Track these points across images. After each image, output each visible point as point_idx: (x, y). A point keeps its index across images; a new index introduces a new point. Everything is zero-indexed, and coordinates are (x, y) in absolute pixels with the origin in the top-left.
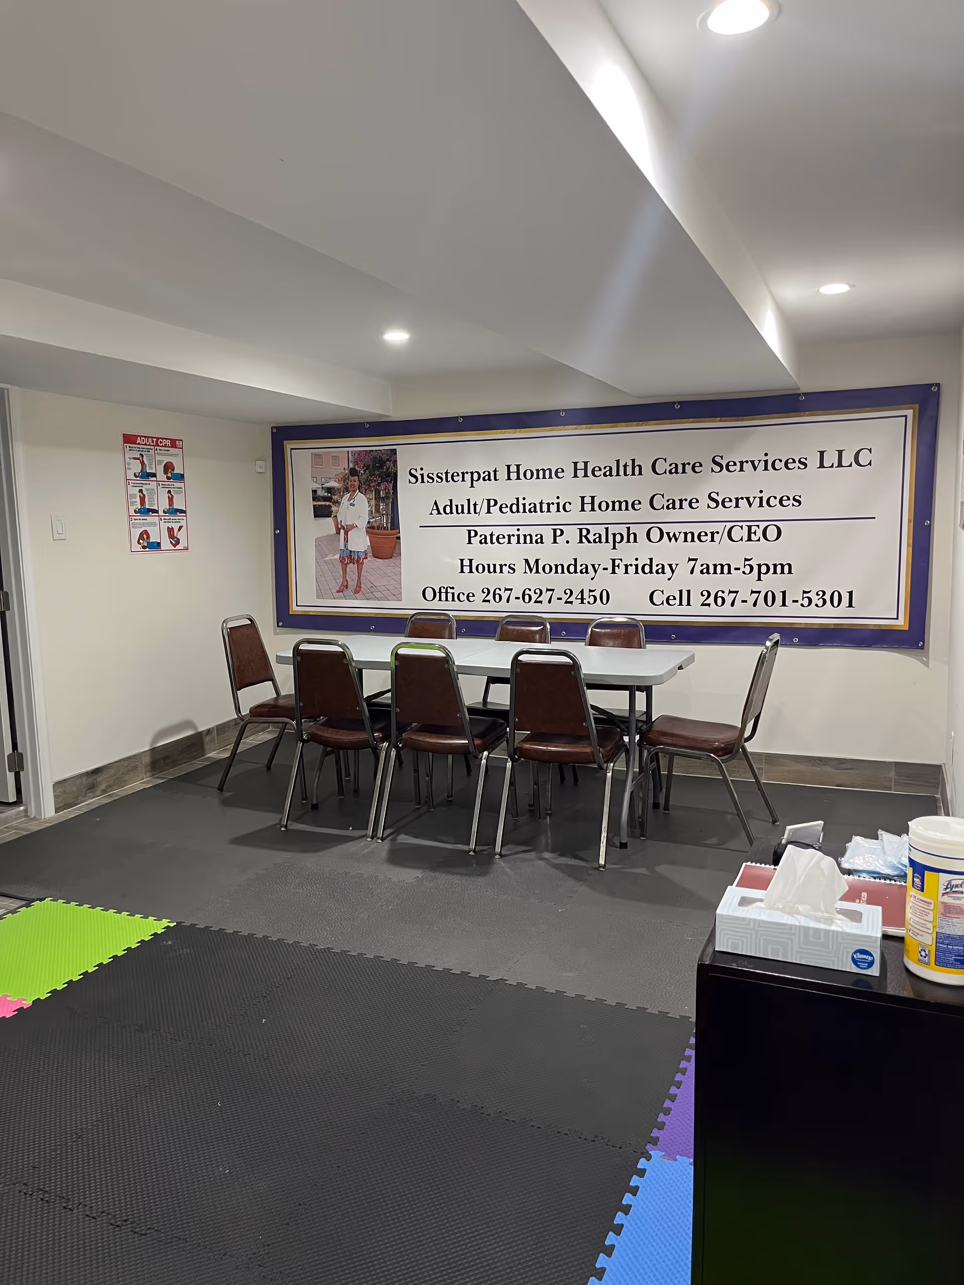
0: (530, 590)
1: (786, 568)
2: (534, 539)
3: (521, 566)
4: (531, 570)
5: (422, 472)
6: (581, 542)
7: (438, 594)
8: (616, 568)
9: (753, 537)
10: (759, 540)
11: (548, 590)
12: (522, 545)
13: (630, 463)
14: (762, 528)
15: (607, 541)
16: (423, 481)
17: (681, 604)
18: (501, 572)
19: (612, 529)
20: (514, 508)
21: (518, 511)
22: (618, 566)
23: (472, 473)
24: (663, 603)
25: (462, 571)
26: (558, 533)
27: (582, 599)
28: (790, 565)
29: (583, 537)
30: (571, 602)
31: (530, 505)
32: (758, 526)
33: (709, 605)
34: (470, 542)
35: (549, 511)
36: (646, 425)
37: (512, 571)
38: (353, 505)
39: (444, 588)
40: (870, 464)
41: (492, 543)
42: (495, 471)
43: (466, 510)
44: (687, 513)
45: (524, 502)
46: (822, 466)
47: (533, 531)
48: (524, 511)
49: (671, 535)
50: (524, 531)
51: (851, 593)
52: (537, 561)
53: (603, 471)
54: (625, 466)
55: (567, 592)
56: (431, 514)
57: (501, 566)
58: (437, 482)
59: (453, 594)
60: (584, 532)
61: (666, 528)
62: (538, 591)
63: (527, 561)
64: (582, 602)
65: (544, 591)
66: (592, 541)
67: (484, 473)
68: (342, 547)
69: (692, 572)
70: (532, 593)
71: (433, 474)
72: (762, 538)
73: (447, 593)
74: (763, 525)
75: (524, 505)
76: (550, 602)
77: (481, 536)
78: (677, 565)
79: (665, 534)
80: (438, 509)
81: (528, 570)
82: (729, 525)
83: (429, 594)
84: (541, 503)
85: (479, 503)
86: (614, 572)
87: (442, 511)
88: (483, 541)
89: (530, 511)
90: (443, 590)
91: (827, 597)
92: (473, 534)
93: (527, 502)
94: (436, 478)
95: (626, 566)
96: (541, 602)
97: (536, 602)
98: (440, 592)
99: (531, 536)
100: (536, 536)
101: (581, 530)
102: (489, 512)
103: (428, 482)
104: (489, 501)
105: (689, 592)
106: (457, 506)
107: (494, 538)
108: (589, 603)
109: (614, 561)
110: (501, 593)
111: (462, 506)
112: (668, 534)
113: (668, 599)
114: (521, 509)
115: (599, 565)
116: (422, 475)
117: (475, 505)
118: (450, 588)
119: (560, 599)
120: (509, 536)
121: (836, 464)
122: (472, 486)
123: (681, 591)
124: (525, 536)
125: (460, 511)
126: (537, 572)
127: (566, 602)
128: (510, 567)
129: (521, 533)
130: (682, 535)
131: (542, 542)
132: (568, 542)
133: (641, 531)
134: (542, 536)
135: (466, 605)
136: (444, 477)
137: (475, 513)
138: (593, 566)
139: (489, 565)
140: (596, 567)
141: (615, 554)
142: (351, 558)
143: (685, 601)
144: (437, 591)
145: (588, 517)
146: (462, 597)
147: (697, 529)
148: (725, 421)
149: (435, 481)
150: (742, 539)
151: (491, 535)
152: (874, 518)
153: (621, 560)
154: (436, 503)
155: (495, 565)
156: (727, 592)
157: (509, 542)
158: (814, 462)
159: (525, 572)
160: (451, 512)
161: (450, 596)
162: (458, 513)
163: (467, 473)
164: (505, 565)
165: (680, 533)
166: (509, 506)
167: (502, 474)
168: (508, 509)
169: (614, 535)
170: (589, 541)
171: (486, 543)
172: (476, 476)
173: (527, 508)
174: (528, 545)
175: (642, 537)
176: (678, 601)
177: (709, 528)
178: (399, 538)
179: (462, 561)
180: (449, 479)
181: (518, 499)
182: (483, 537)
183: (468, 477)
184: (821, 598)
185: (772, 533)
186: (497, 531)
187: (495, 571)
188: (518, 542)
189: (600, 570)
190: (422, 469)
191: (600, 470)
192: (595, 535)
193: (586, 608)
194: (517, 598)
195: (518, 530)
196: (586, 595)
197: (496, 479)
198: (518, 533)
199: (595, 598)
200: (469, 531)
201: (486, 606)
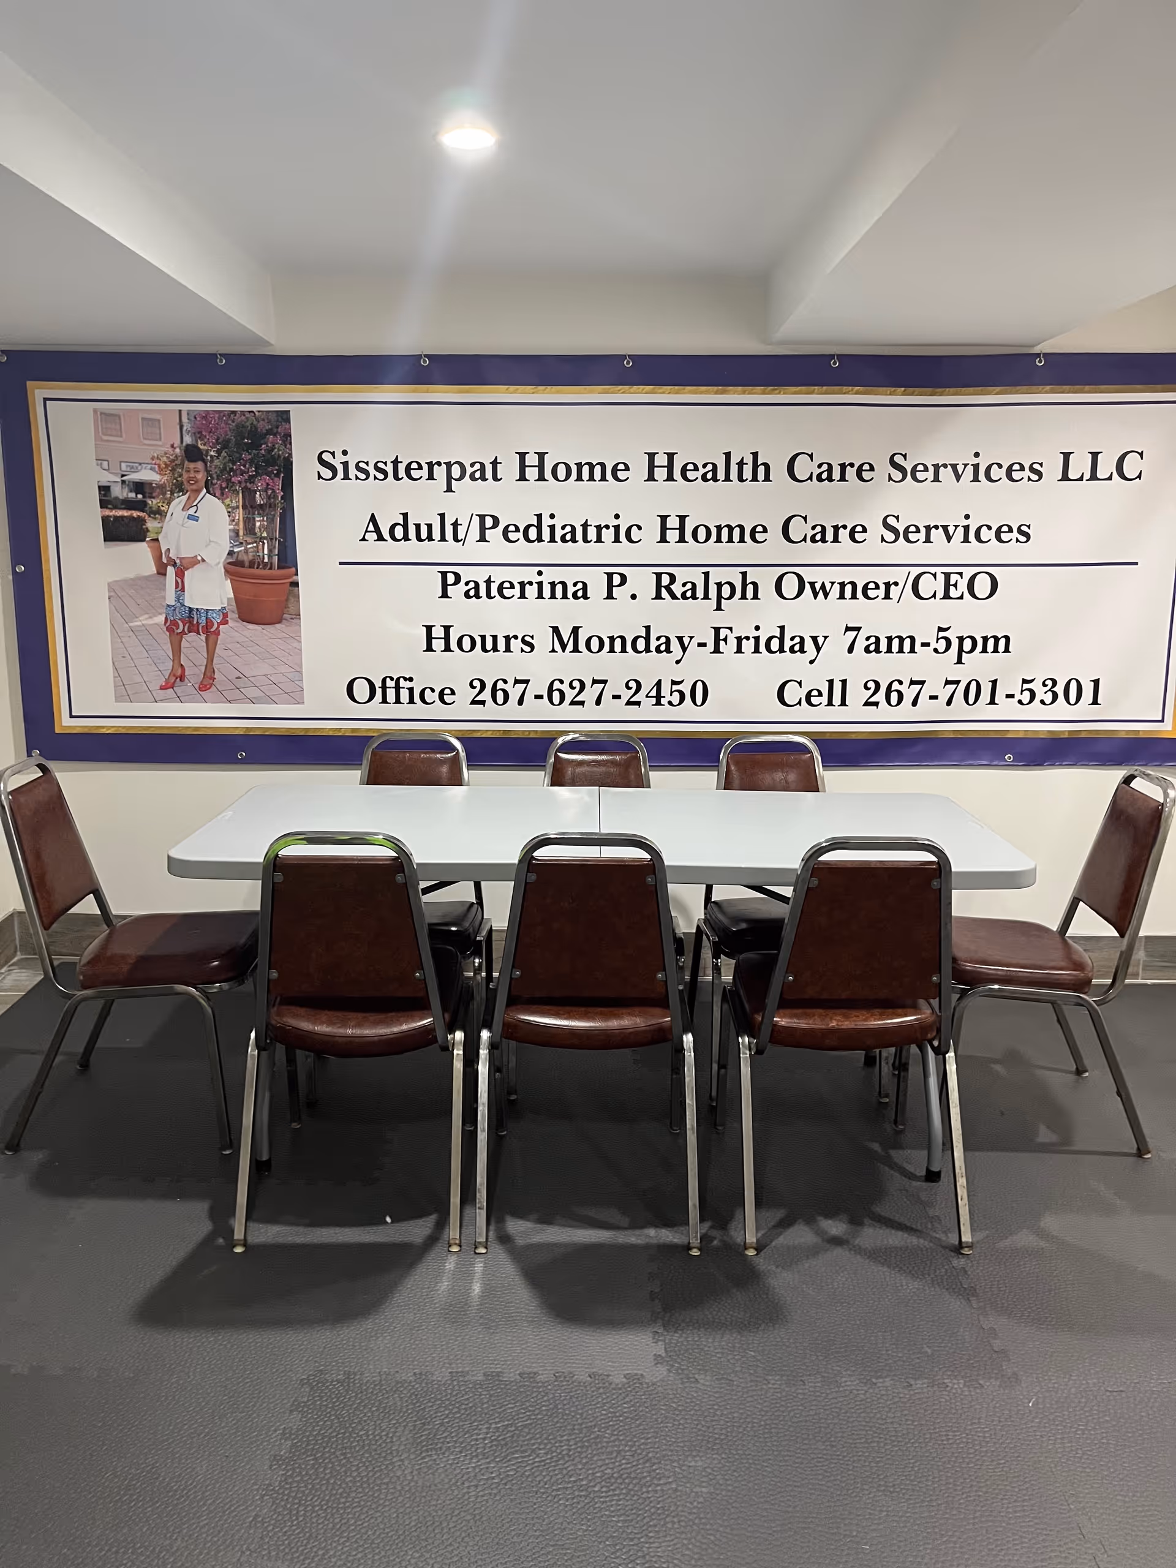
0: (562, 682)
1: (1000, 644)
2: (571, 590)
3: (544, 640)
4: (564, 647)
5: (344, 459)
6: (658, 596)
7: (379, 692)
8: (722, 643)
9: (953, 593)
10: (961, 597)
11: (595, 682)
12: (547, 602)
13: (749, 460)
14: (967, 578)
15: (706, 597)
16: (346, 477)
17: (830, 703)
18: (508, 649)
19: (716, 575)
20: (533, 533)
21: (540, 539)
22: (725, 640)
23: (449, 465)
24: (800, 703)
25: (429, 648)
26: (617, 580)
27: (659, 697)
28: (1007, 638)
29: (663, 589)
30: (638, 703)
31: (563, 528)
32: (961, 574)
33: (876, 704)
34: (445, 595)
35: (599, 540)
36: (779, 393)
37: (528, 649)
38: (196, 519)
39: (392, 679)
40: (1139, 477)
41: (489, 596)
42: (495, 463)
43: (436, 534)
44: (845, 551)
45: (551, 522)
46: (1065, 477)
47: (570, 576)
48: (552, 540)
49: (818, 586)
50: (550, 575)
51: (1096, 683)
52: (575, 631)
53: (702, 471)
54: (741, 464)
55: (630, 685)
56: (364, 539)
57: (508, 639)
58: (375, 478)
59: (411, 690)
60: (665, 580)
61: (808, 575)
62: (576, 684)
63: (556, 630)
64: (658, 703)
65: (588, 683)
66: (679, 596)
67: (472, 465)
68: (171, 600)
69: (851, 650)
70: (565, 687)
71: (367, 463)
72: (967, 595)
73: (397, 688)
74: (968, 572)
75: (552, 528)
76: (598, 702)
77: (467, 584)
78: (826, 637)
79: (807, 586)
80: (377, 530)
81: (558, 647)
82: (916, 571)
83: (361, 690)
84: (585, 526)
85: (463, 521)
86: (717, 650)
87: (386, 535)
88: (472, 593)
89: (563, 539)
90: (389, 683)
91: (1060, 689)
92: (451, 579)
93: (558, 523)
94: (371, 469)
95: (739, 640)
96: (582, 703)
97: (573, 703)
98: (384, 687)
99: (564, 584)
100: (575, 584)
101: (659, 576)
102: (482, 539)
103: (357, 478)
104: (482, 518)
105: (844, 682)
106: (418, 526)
107: (494, 587)
108: (670, 703)
109: (717, 630)
110: (508, 687)
111: (430, 526)
112: (812, 584)
113: (809, 696)
114: (546, 535)
115: (691, 638)
116: (346, 465)
117: (455, 525)
118: (405, 679)
119: (617, 697)
120: (522, 585)
121: (1087, 476)
122: (449, 489)
123: (831, 682)
124: (553, 585)
125: (424, 535)
126: (576, 649)
127: (629, 703)
128: (524, 641)
129: (546, 579)
130: (837, 587)
131: (585, 596)
132: (633, 597)
133: (766, 579)
134: (585, 585)
135: (437, 710)
136: (390, 469)
137: (456, 539)
138: (680, 639)
139: (483, 638)
140: (686, 641)
141: (719, 618)
142: (191, 623)
143: (837, 698)
144: (378, 684)
145: (673, 552)
146: (429, 696)
147: (861, 577)
148: (912, 394)
149: (372, 477)
150: (934, 596)
151: (488, 582)
152: (1136, 564)
153: (731, 629)
154: (373, 519)
155: (495, 638)
156: (906, 683)
157: (523, 596)
158: (1052, 469)
159: (553, 651)
160: (406, 538)
161: (404, 695)
162: (419, 539)
163: (439, 464)
164: (516, 637)
165: (833, 583)
166: (522, 530)
167: (509, 469)
168: (520, 535)
169: (719, 585)
170: (673, 596)
171: (477, 596)
172: (456, 472)
173: (559, 533)
174: (559, 602)
175: (767, 589)
176: (824, 699)
177: (882, 576)
178: (296, 584)
179: (429, 629)
180: (402, 473)
181: (539, 516)
182: (472, 585)
183: (440, 472)
184: (1050, 690)
185: (982, 586)
186: (499, 576)
187: (495, 649)
188: (540, 596)
189: (693, 647)
190: (345, 453)
191: (696, 468)
192: (684, 585)
193: (665, 712)
194: (539, 697)
195: (540, 573)
196: (665, 690)
197: (495, 478)
198: (539, 579)
199: (682, 695)
200: (444, 575)
201: (477, 712)
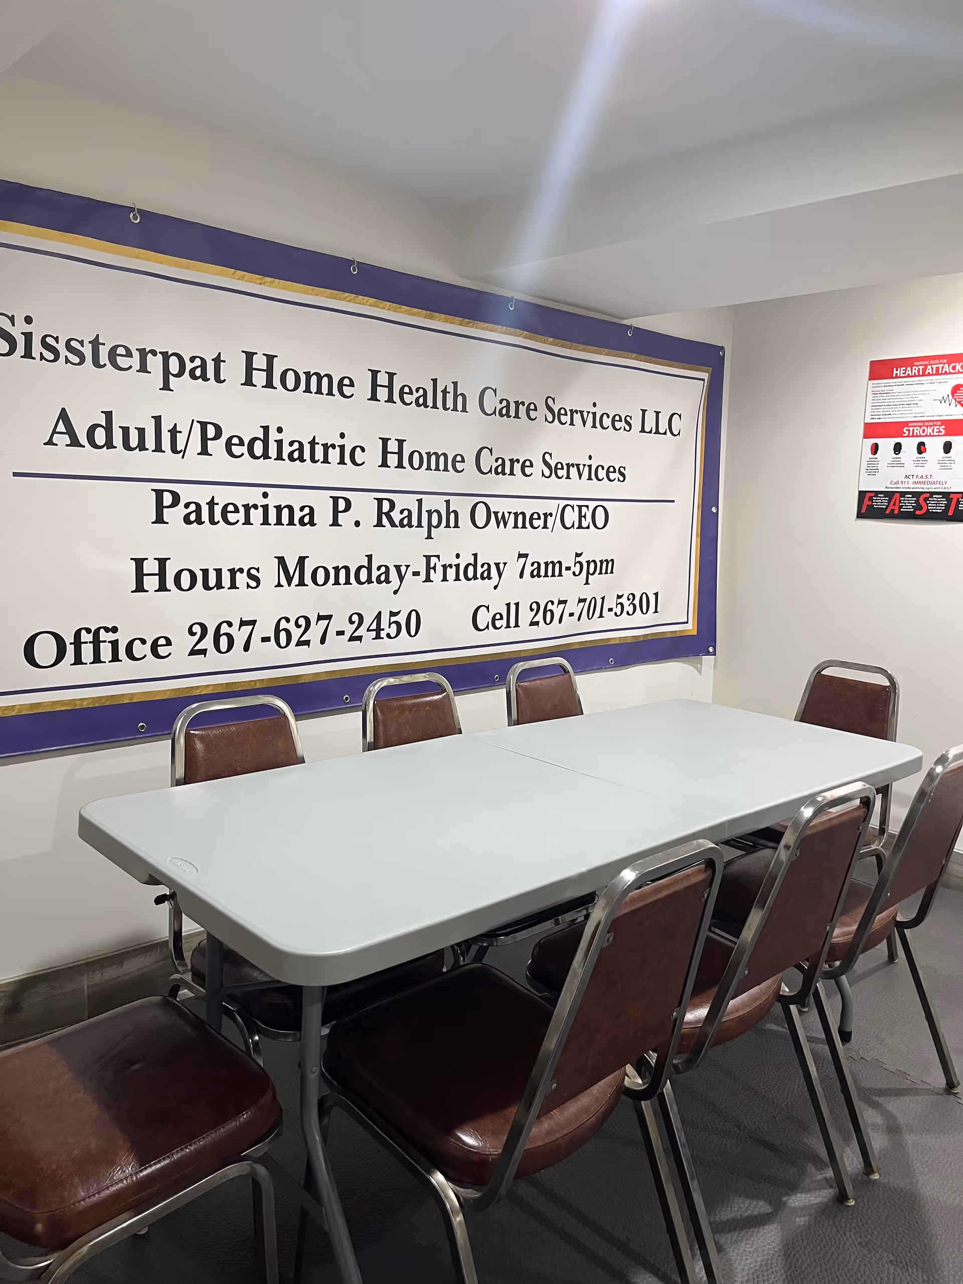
0: (288, 620)
1: (606, 566)
2: (298, 515)
3: (269, 573)
4: (289, 580)
5: (27, 328)
6: (379, 524)
7: (70, 649)
8: (432, 571)
9: (584, 524)
10: (588, 527)
11: (320, 618)
12: (273, 528)
13: (450, 389)
14: (591, 509)
15: (420, 525)
16: (28, 354)
17: (508, 626)
18: (233, 586)
19: (430, 503)
20: (258, 448)
21: (266, 455)
22: (434, 568)
23: (166, 356)
24: (487, 627)
25: (140, 588)
26: (342, 505)
27: (379, 630)
28: (612, 560)
29: (384, 516)
30: (359, 638)
31: (291, 444)
32: (587, 507)
33: (537, 623)
34: (160, 520)
35: (326, 461)
36: (472, 327)
37: (253, 584)
39: (88, 631)
40: (679, 434)
41: (212, 522)
42: (218, 361)
43: (150, 442)
44: (515, 484)
45: (279, 437)
46: (643, 431)
47: (297, 499)
48: (280, 457)
49: (500, 515)
50: (276, 498)
51: (656, 594)
52: (301, 561)
53: (416, 395)
54: (445, 392)
55: (353, 619)
56: (50, 442)
57: (233, 572)
58: (67, 361)
59: (115, 644)
60: (386, 507)
61: (496, 505)
62: (302, 622)
63: (281, 561)
64: (378, 637)
65: (313, 620)
66: (397, 524)
67: (192, 359)
69: (521, 576)
70: (291, 626)
71: (57, 339)
72: (591, 525)
73: (96, 642)
74: (592, 505)
75: (280, 443)
76: (323, 641)
77: (187, 506)
78: (505, 564)
79: (493, 515)
80: (70, 431)
81: (283, 581)
82: (563, 503)
83: (45, 650)
84: (313, 443)
85: (183, 428)
86: (428, 579)
87: (83, 439)
88: (193, 517)
89: (291, 458)
90: (85, 637)
91: (637, 602)
92: (168, 499)
93: (286, 438)
94: (61, 347)
95: (445, 567)
96: (307, 643)
97: (299, 643)
98: (78, 643)
99: (290, 508)
100: (302, 509)
101: (380, 501)
102: (204, 451)
103: (42, 357)
104: (204, 425)
105: (517, 604)
106: (126, 431)
107: (218, 510)
108: (388, 636)
109: (428, 558)
110: (233, 631)
111: (141, 432)
112: (496, 513)
113: (494, 619)
114: (273, 452)
115: (408, 566)
116: (28, 336)
117: (174, 432)
118: (107, 630)
119: (340, 633)
120: (247, 508)
121: (654, 431)
122: (166, 387)
123: (508, 605)
124: (279, 509)
125: (134, 442)
126: (302, 583)
127: (352, 639)
128: (250, 576)
129: (272, 502)
130: (512, 516)
131: (312, 523)
132: (357, 524)
133: (462, 506)
134: (311, 509)
135: (150, 666)
136: (87, 350)
137: (174, 450)
138: (398, 568)
139: (205, 572)
140: (403, 569)
141: (430, 548)
143: (512, 621)
144: (69, 639)
145: (392, 478)
146: (139, 650)
147: (528, 507)
149: (62, 359)
150: (573, 526)
151: (212, 504)
152: (673, 501)
153: (438, 557)
154: (63, 415)
155: (219, 572)
156: (556, 603)
157: (247, 522)
158: (637, 422)
159: (279, 585)
160: (109, 444)
161: (106, 651)
162: (127, 446)
163: (154, 353)
164: (241, 570)
165: (510, 513)
166: (246, 443)
167: (234, 370)
168: (244, 449)
169: (430, 513)
170: (393, 524)
171: (199, 521)
172: (174, 366)
173: (286, 450)
174: (285, 528)
175: (464, 518)
176: (504, 622)
177: (542, 507)
179: (139, 563)
180: (104, 358)
181: (266, 429)
182: (193, 507)
183: (155, 363)
184: (631, 603)
185: (600, 517)
186: (223, 496)
187: (219, 586)
188: (266, 522)
189: (409, 576)
190: (28, 320)
191: (411, 393)
192: (402, 512)
193: (385, 645)
194: (265, 639)
195: (265, 495)
196: (384, 624)
197: (218, 379)
198: (265, 502)
199: (398, 624)
200: (159, 494)
201: (198, 664)
